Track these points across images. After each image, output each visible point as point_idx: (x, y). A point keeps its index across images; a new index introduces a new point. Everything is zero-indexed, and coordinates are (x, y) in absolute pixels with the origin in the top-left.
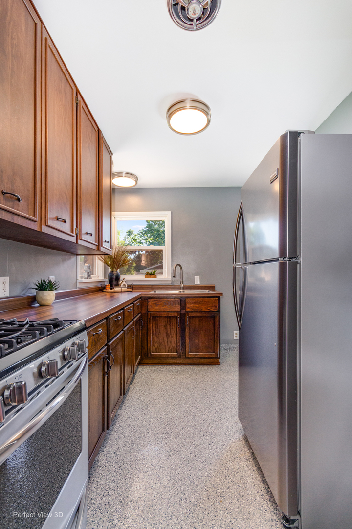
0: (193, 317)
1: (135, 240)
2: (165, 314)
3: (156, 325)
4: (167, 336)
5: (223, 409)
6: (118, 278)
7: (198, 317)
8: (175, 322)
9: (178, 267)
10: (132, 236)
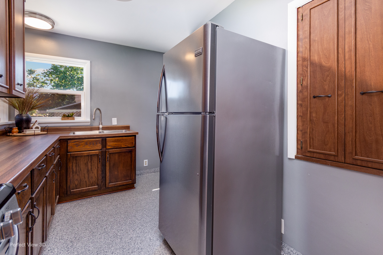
0: (113, 153)
1: (38, 80)
2: (86, 153)
3: (76, 163)
4: (87, 172)
5: (144, 225)
6: (28, 121)
7: (117, 153)
8: (96, 159)
9: (98, 111)
10: (33, 76)
